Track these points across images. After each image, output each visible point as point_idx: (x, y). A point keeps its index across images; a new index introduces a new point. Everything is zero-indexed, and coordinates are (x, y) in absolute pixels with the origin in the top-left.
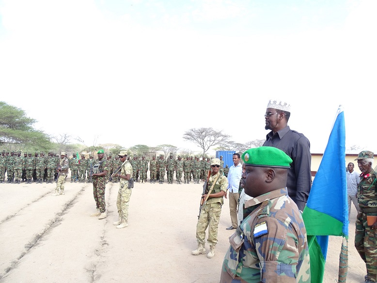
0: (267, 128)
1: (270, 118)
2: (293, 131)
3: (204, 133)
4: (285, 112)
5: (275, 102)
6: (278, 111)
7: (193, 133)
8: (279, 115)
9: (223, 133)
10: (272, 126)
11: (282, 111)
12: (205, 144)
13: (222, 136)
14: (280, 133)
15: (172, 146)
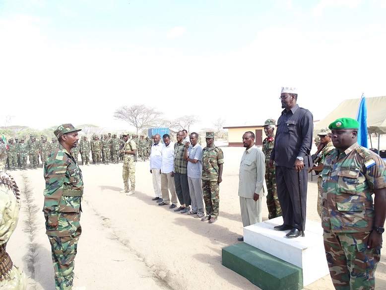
0: (283, 107)
1: (286, 100)
2: (301, 108)
3: (136, 111)
4: (295, 94)
5: (287, 88)
6: (290, 94)
7: (125, 111)
8: (291, 97)
9: (156, 110)
10: (287, 105)
11: (293, 94)
12: (137, 121)
13: (155, 113)
14: (293, 110)
15: (95, 126)
